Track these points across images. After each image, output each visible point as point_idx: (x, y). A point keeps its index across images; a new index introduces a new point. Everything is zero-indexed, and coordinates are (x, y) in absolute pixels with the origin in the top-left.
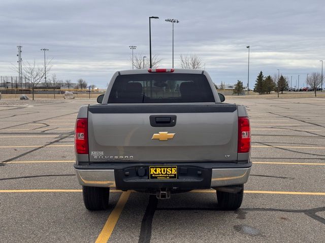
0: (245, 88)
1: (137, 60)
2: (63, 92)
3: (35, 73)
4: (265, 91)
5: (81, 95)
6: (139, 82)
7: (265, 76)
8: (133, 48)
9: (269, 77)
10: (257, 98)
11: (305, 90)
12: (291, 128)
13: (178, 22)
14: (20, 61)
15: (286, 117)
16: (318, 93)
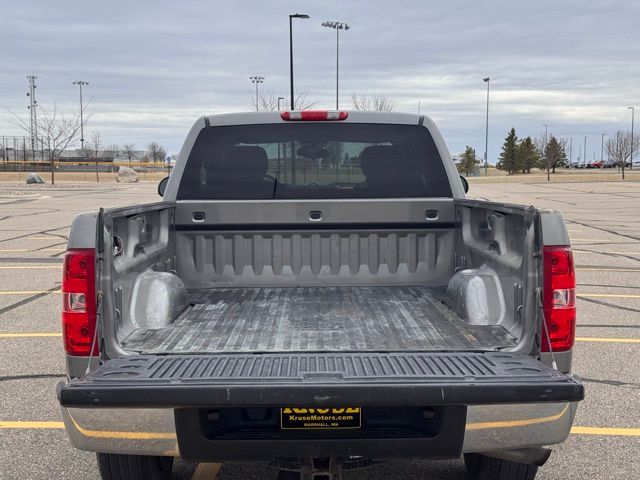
0: (478, 162)
1: (265, 103)
2: (117, 169)
3: (56, 130)
4: (520, 168)
5: (153, 174)
6: (260, 145)
7: (521, 137)
8: (258, 80)
9: (529, 140)
10: (506, 181)
11: (597, 166)
12: (593, 248)
13: (347, 28)
14: (33, 105)
15: (573, 222)
16: (628, 172)
